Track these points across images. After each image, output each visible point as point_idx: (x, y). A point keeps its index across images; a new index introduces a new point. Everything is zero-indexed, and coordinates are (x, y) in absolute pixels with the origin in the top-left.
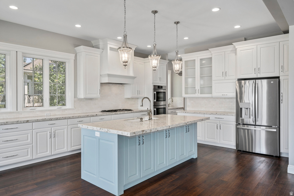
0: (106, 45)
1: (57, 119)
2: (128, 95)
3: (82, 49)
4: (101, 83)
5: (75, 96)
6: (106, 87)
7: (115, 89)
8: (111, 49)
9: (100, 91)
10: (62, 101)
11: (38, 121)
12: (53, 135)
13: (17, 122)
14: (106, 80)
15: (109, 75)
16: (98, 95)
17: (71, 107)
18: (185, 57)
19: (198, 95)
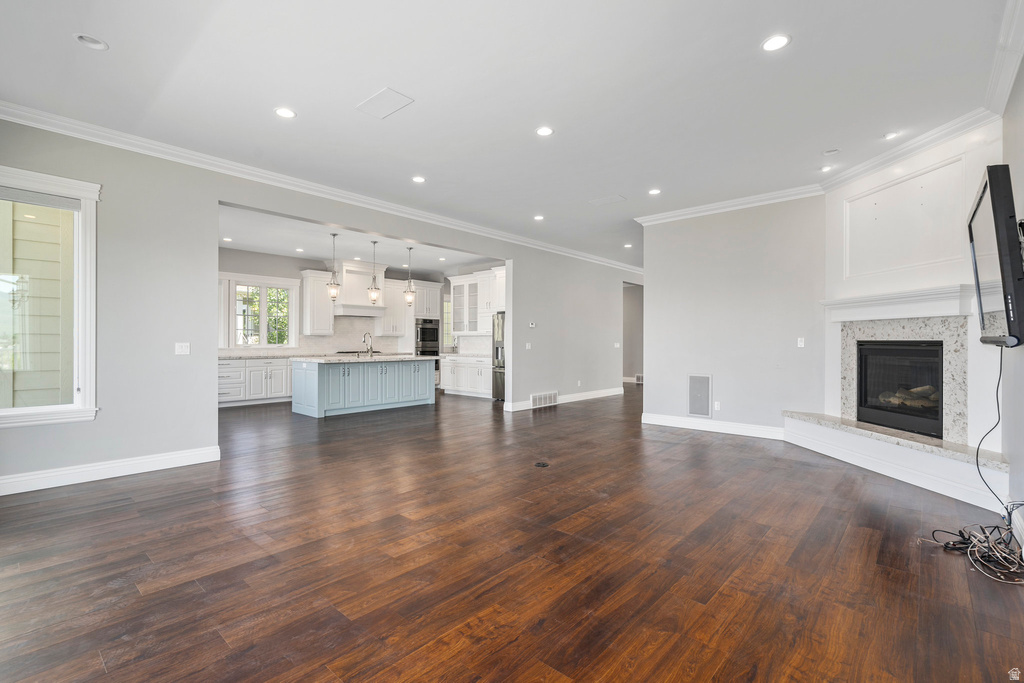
0: (341, 267)
1: (274, 358)
2: (378, 332)
3: (309, 274)
4: (335, 316)
5: (301, 331)
6: (345, 322)
7: (359, 325)
8: (348, 271)
9: (334, 325)
10: (281, 338)
11: (251, 358)
12: (269, 377)
13: (230, 358)
14: (340, 312)
15: (344, 306)
16: (331, 331)
17: (294, 346)
18: (455, 281)
19: (466, 332)
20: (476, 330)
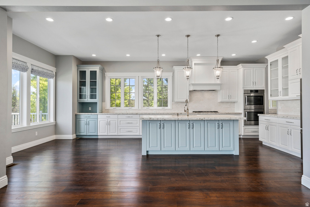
0: (191, 62)
4: (190, 91)
5: (173, 100)
8: (195, 64)
9: (189, 96)
13: (132, 114)
17: (170, 108)
18: (270, 58)
19: (280, 97)
20: (288, 95)
